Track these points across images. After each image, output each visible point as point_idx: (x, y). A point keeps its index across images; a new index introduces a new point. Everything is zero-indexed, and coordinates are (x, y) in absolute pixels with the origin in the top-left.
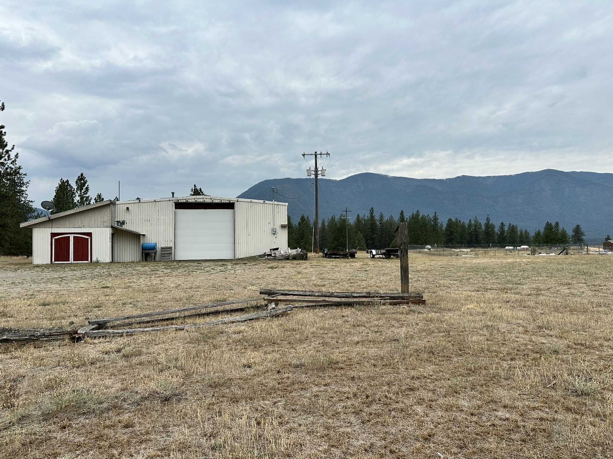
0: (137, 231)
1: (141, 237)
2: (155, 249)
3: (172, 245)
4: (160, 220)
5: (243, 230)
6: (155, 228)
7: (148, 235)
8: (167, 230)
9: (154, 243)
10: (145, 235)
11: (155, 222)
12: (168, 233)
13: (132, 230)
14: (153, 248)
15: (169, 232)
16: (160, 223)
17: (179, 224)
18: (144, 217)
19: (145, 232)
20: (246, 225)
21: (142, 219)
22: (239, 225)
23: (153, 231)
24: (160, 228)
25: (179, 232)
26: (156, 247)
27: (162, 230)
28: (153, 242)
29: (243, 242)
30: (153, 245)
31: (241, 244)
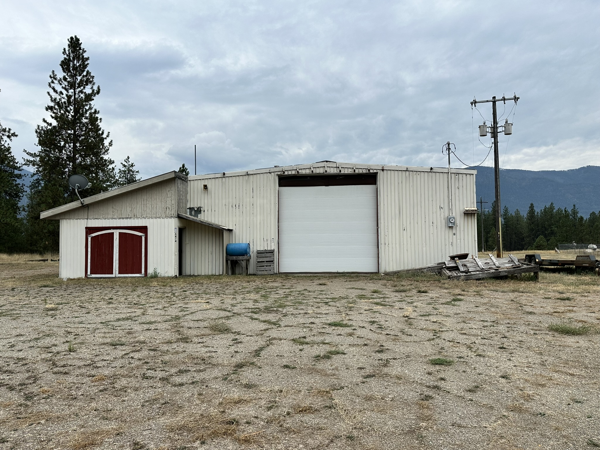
0: (220, 224)
1: (225, 234)
2: (247, 254)
3: (273, 246)
4: (255, 205)
5: (393, 221)
6: (248, 218)
7: (237, 231)
8: (266, 223)
9: (246, 244)
10: (232, 230)
11: (248, 208)
12: (267, 226)
13: (213, 222)
14: (244, 252)
15: (269, 226)
16: (255, 210)
17: (285, 213)
18: (231, 200)
19: (233, 225)
20: (397, 212)
21: (227, 204)
22: (386, 212)
23: (245, 223)
24: (255, 219)
25: (285, 225)
26: (248, 250)
27: (258, 222)
28: (244, 242)
29: (394, 242)
30: (244, 246)
31: (390, 245)
